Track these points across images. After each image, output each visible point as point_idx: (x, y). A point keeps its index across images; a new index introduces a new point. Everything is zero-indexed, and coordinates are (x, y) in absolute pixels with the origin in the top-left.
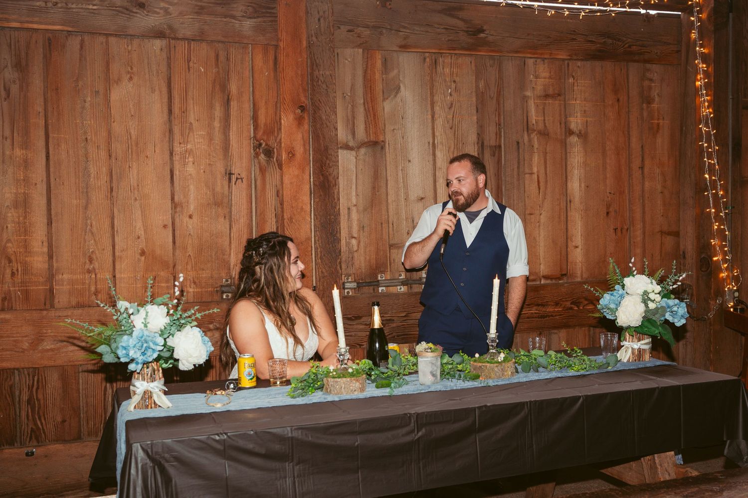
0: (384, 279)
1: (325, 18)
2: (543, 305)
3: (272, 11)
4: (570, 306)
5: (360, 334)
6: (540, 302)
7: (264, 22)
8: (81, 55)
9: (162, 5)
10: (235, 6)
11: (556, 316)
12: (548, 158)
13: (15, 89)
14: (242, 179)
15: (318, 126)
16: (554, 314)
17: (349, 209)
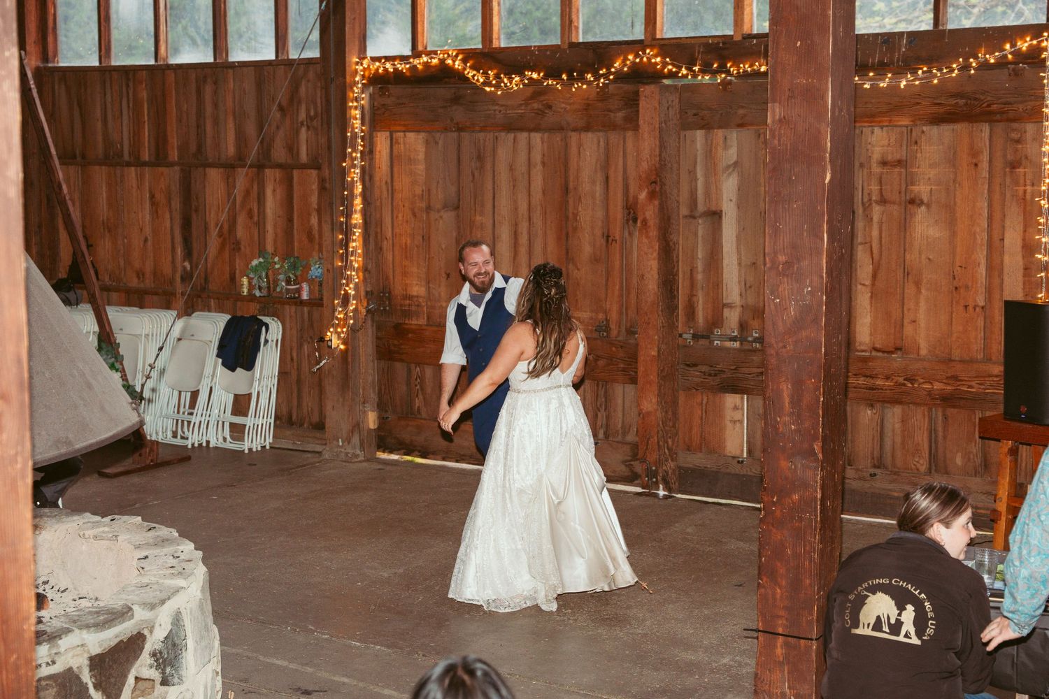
0: (719, 333)
1: (672, 107)
2: (872, 377)
3: (635, 102)
4: (903, 382)
5: (696, 379)
6: (868, 374)
7: (632, 112)
8: (514, 147)
9: (563, 105)
10: (611, 100)
11: (886, 390)
12: (884, 228)
13: (476, 174)
14: (616, 241)
15: (664, 199)
16: (884, 388)
17: (691, 270)
